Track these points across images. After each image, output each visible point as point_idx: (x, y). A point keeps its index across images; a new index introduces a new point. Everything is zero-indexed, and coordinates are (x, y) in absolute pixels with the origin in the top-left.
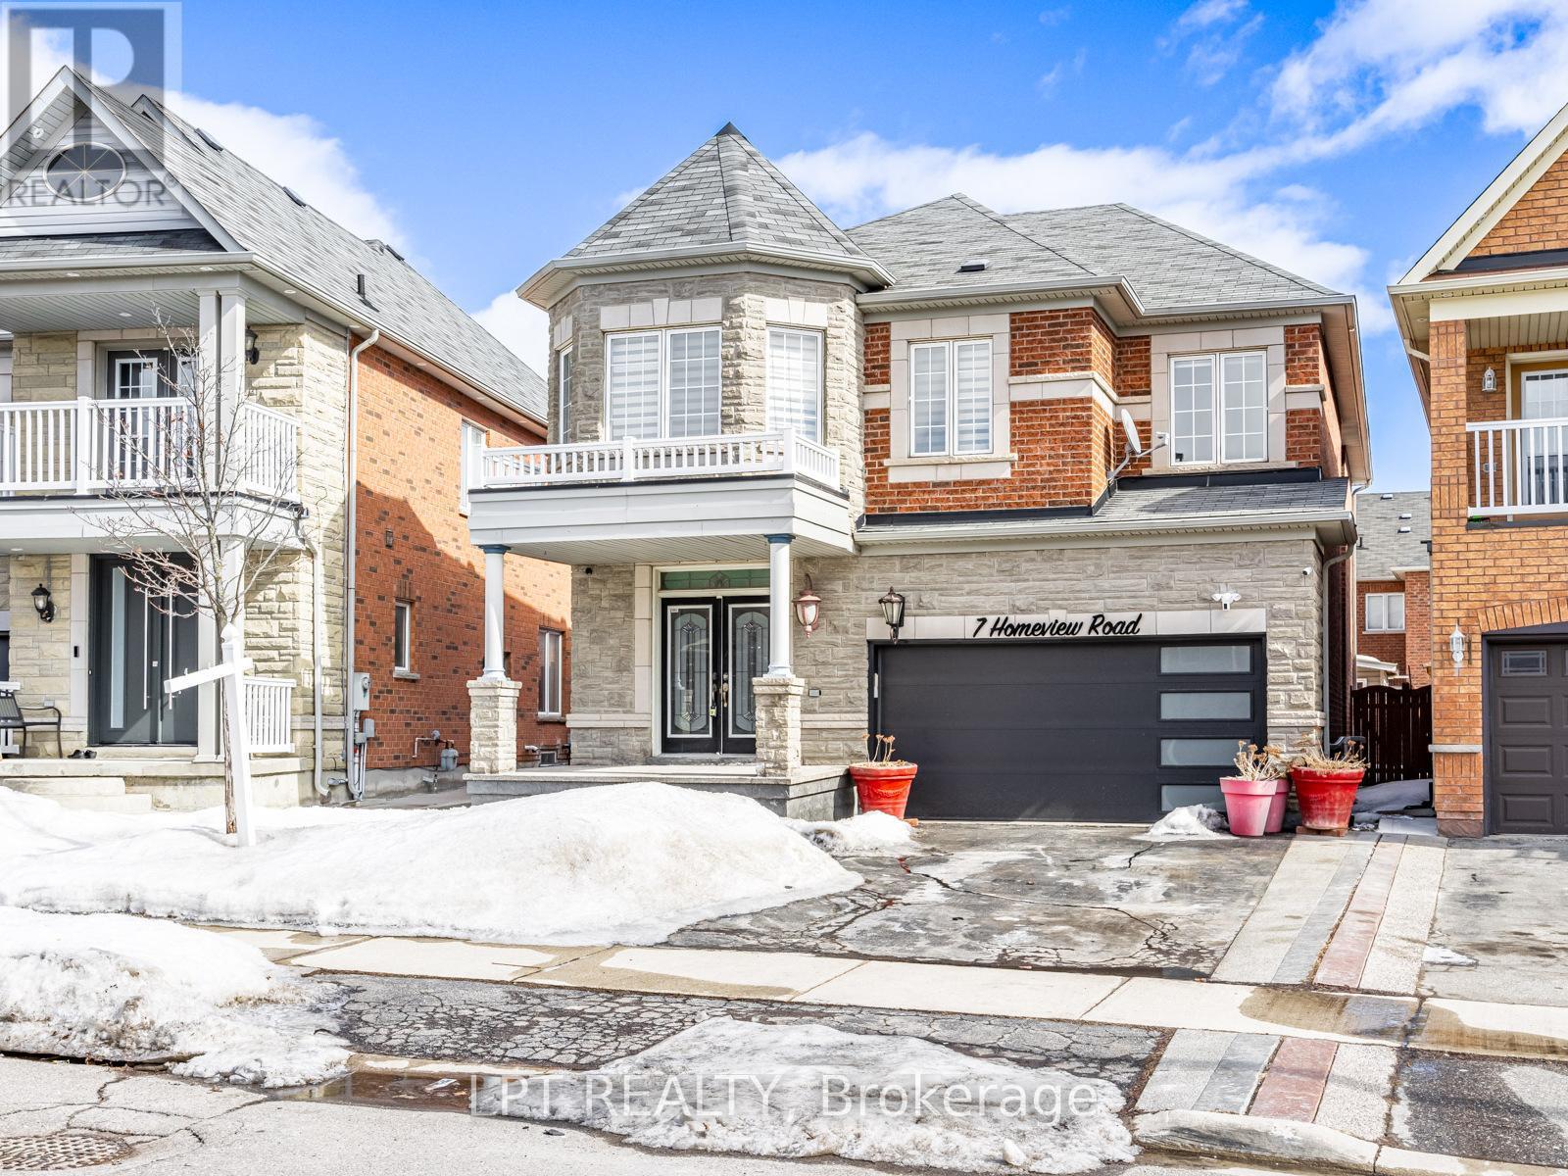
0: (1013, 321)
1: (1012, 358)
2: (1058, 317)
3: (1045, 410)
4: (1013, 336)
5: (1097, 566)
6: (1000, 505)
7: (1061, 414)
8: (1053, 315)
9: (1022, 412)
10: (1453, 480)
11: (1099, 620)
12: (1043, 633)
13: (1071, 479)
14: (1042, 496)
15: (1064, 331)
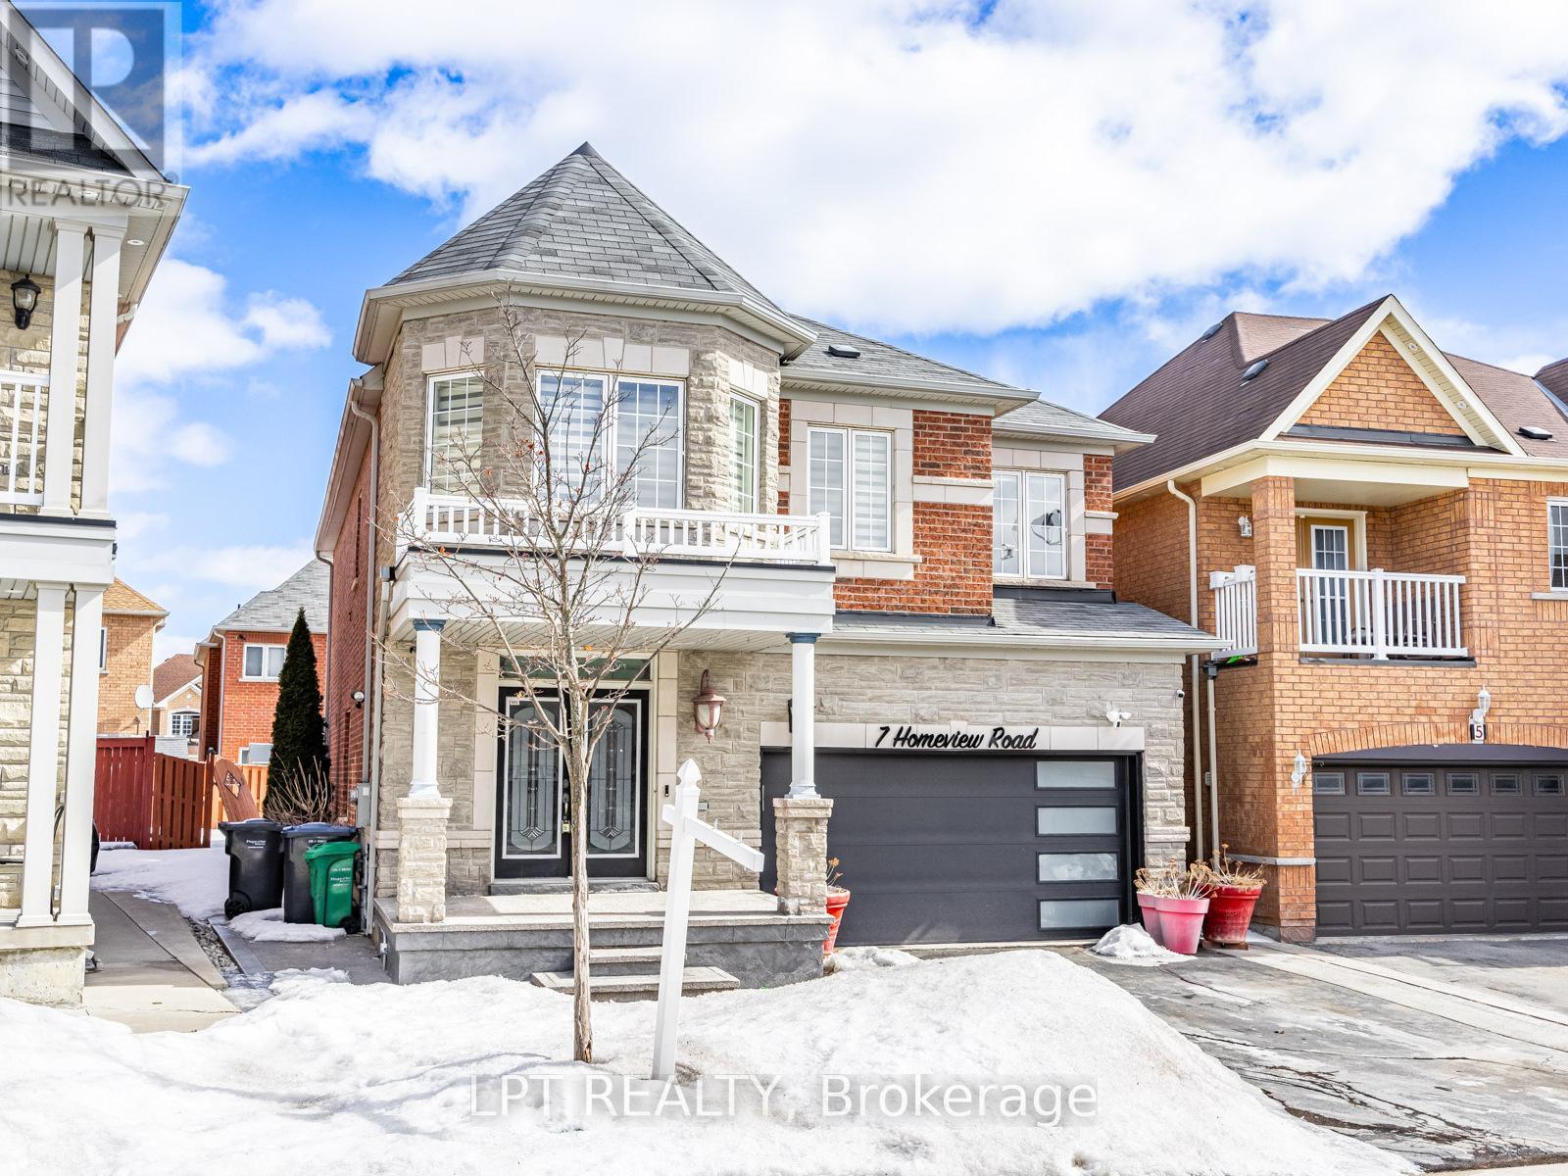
0: (916, 419)
1: (915, 456)
2: (959, 421)
3: (947, 514)
4: (916, 434)
5: (998, 678)
6: (903, 607)
7: (963, 520)
8: (954, 418)
9: (924, 513)
10: (1289, 619)
11: (999, 733)
12: (946, 745)
13: (973, 587)
14: (944, 602)
15: (966, 437)
